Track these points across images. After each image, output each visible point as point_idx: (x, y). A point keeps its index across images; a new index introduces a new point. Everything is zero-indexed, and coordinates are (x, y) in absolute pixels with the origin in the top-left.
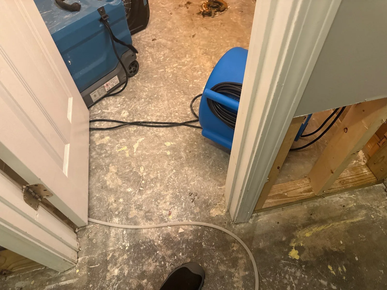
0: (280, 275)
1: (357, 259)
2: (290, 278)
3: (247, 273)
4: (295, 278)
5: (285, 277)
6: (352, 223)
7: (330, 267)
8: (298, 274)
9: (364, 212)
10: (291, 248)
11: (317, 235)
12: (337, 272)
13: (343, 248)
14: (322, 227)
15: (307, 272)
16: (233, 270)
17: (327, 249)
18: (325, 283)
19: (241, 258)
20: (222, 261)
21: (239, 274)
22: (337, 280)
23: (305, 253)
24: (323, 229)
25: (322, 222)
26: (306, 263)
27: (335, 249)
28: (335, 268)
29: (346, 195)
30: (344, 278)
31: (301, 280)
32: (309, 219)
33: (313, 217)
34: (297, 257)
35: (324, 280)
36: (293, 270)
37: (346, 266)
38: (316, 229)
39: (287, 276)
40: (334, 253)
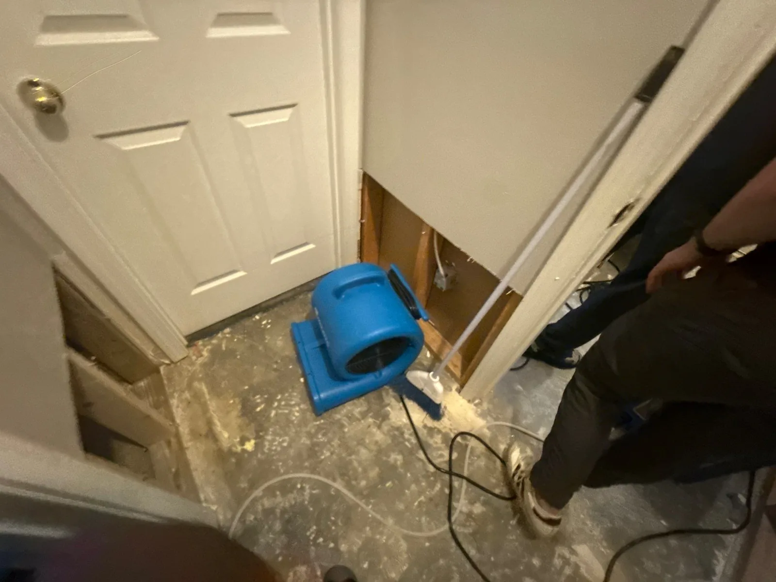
0: (273, 455)
1: (246, 387)
2: (275, 445)
3: (278, 493)
4: (274, 440)
5: (275, 450)
6: (209, 394)
7: (258, 409)
8: (269, 438)
9: (196, 384)
10: (244, 451)
11: (225, 426)
12: (262, 403)
13: (237, 400)
14: (216, 421)
15: (266, 431)
16: (278, 511)
17: (240, 414)
18: (273, 413)
19: (263, 505)
20: (270, 529)
21: (280, 503)
22: (269, 402)
23: (247, 434)
24: (219, 421)
25: (210, 423)
26: (257, 432)
27: (239, 407)
28: (258, 405)
29: (174, 402)
30: (266, 396)
31: (275, 434)
32: (207, 436)
33: (204, 432)
34: (253, 442)
35: (270, 413)
36: (267, 443)
37: (254, 396)
38: (218, 427)
39: (274, 448)
40: (244, 407)
